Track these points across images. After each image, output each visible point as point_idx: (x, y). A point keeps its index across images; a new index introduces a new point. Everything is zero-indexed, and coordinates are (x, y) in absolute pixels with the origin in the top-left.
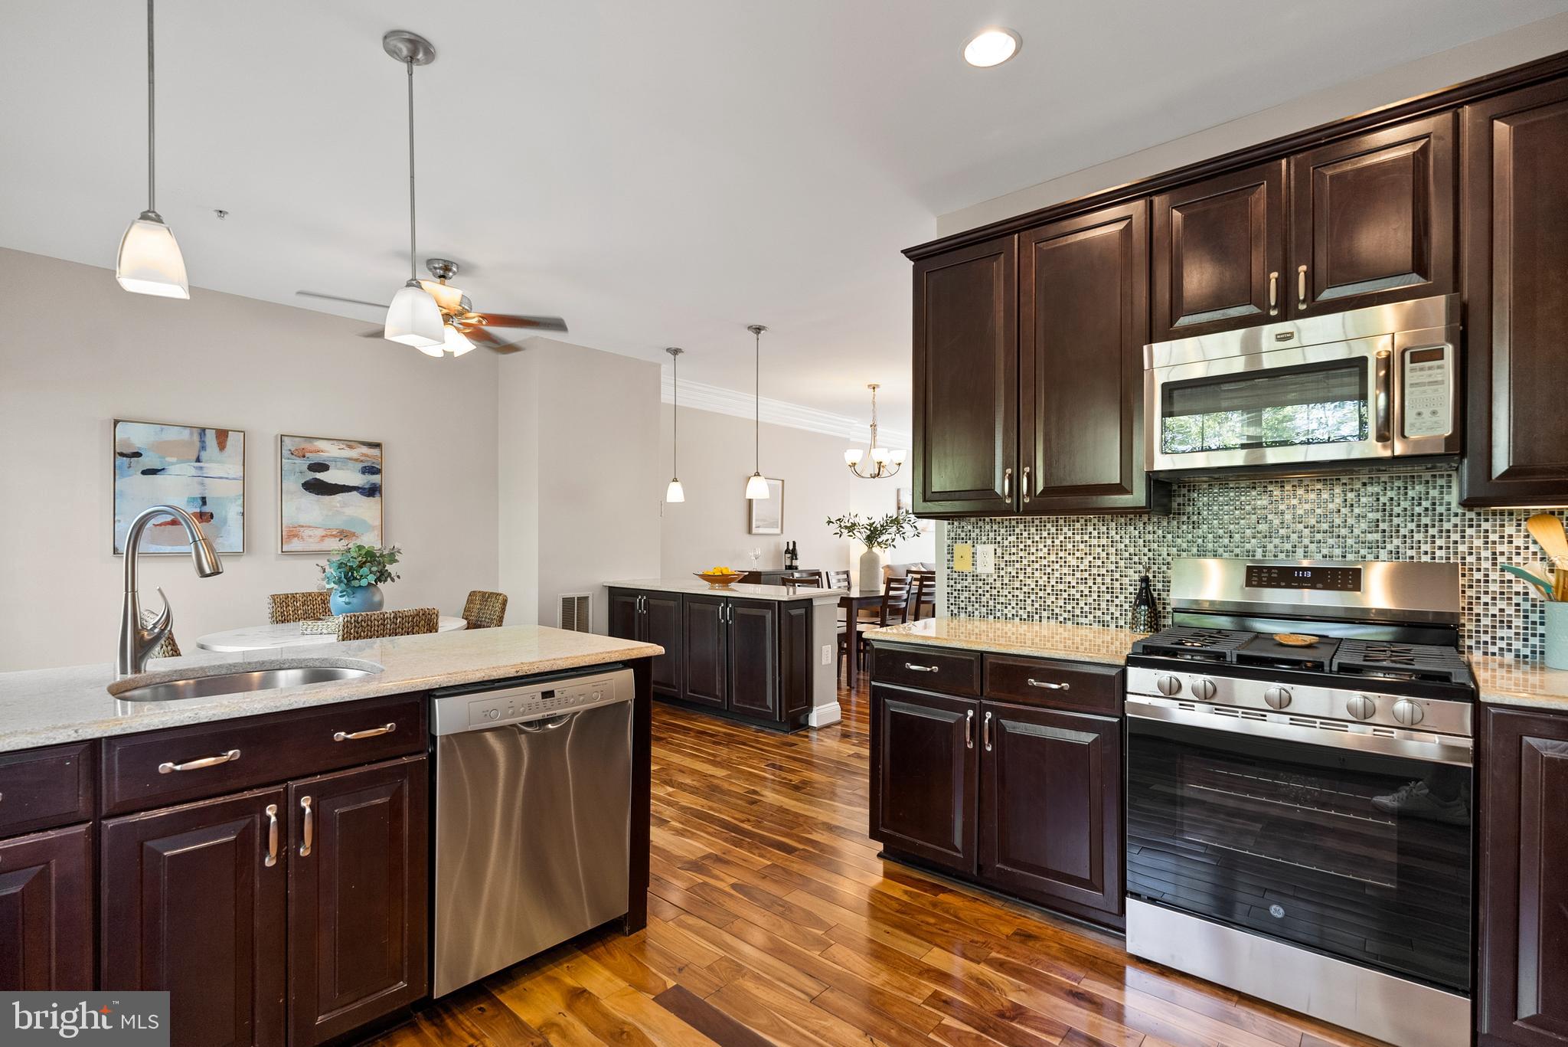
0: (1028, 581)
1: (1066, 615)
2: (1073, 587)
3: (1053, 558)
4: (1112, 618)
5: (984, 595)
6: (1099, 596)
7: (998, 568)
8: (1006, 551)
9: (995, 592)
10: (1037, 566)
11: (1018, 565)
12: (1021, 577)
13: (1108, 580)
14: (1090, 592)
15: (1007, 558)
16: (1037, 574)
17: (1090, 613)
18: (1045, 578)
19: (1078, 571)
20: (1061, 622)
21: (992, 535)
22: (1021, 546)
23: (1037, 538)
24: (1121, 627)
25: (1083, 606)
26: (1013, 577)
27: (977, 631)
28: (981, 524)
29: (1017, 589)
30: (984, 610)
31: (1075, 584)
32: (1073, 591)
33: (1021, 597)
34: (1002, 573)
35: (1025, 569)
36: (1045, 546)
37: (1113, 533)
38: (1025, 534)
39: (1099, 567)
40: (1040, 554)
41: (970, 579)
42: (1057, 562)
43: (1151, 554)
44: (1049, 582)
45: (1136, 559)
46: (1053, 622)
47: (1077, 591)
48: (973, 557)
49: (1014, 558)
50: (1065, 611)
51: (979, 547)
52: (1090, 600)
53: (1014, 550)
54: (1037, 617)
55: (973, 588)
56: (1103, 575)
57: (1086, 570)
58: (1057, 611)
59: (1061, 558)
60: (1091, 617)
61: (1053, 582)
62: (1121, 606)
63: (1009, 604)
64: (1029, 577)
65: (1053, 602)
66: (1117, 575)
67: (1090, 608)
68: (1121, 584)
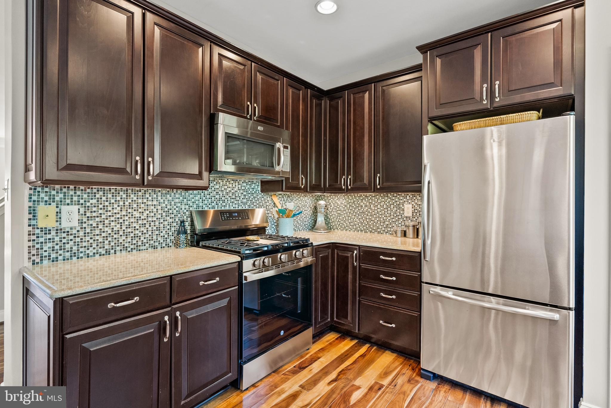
0: (106, 229)
1: (132, 247)
2: (137, 229)
3: (124, 213)
4: (159, 244)
5: (68, 243)
6: (152, 233)
7: (81, 222)
8: (88, 209)
9: (78, 240)
10: (112, 219)
11: (98, 219)
12: (101, 226)
13: (157, 223)
14: (147, 231)
15: (88, 214)
16: (113, 224)
17: (147, 243)
18: (118, 226)
19: (140, 220)
20: (129, 251)
21: (75, 199)
22: (101, 206)
23: (113, 201)
24: (164, 247)
25: (143, 239)
26: (94, 227)
27: (61, 271)
28: (65, 190)
29: (97, 235)
30: (68, 255)
31: (138, 228)
32: (137, 232)
33: (101, 240)
34: (84, 225)
35: (104, 221)
36: (118, 206)
37: (159, 198)
38: (104, 198)
39: (152, 217)
40: (115, 211)
41: (53, 233)
42: (127, 215)
43: (177, 209)
44: (121, 228)
45: (171, 211)
46: (124, 252)
47: (140, 232)
48: (57, 216)
49: (94, 214)
50: (132, 244)
51: (64, 208)
52: (147, 236)
53: (94, 209)
54: (112, 251)
55: (57, 239)
56: (155, 221)
57: (145, 219)
58: (127, 245)
59: (129, 213)
60: (147, 245)
61: (124, 228)
62: (164, 236)
63: (91, 246)
64: (107, 227)
65: (124, 240)
66: (162, 221)
67: (147, 240)
68: (164, 225)
